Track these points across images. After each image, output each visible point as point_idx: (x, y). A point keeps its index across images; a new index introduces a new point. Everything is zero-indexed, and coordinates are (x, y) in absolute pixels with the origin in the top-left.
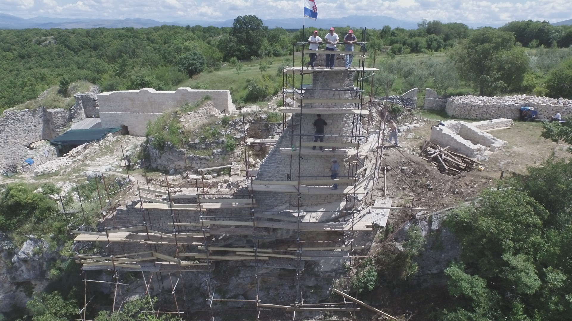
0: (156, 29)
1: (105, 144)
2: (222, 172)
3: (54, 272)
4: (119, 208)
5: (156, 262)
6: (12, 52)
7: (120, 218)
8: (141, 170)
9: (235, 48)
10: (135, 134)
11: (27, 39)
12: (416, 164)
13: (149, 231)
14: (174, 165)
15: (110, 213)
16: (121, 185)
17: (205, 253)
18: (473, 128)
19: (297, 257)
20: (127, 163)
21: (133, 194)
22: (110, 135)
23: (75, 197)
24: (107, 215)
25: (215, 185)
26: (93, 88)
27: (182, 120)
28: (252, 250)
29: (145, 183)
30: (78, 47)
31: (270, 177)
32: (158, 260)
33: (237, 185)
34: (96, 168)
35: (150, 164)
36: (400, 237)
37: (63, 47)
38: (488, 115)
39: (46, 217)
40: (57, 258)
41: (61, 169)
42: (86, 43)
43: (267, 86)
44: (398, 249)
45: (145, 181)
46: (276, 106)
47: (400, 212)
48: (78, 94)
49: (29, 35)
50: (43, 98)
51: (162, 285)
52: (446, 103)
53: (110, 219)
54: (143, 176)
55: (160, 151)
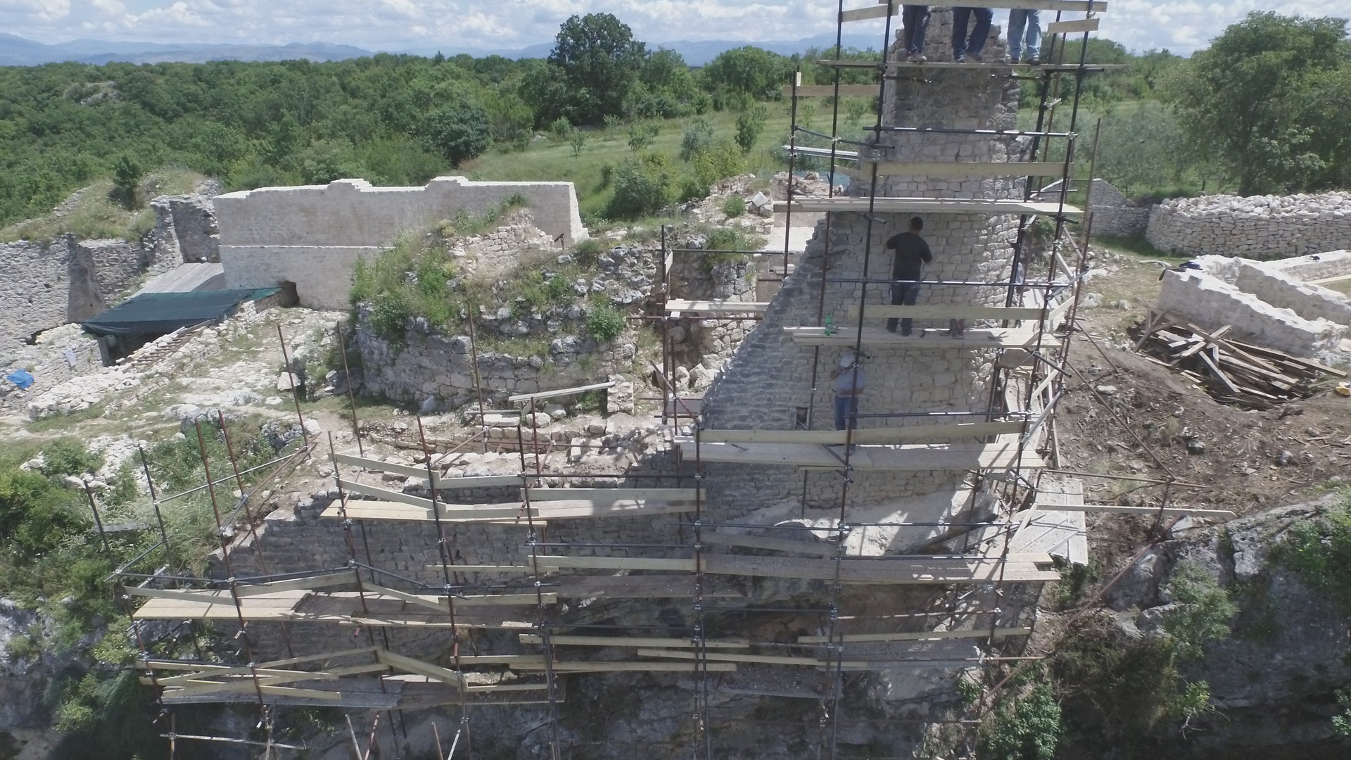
0: (364, 63)
1: (235, 331)
2: (579, 406)
3: (72, 712)
4: (272, 516)
5: (386, 677)
6: (12, 119)
7: (277, 547)
8: (337, 400)
9: (565, 96)
10: (315, 303)
11: (49, 89)
12: (1139, 376)
13: (365, 585)
14: (434, 385)
15: (245, 530)
16: (278, 445)
17: (541, 652)
18: (1280, 276)
19: (824, 664)
20: (297, 383)
21: (313, 472)
22: (248, 305)
23: (141, 481)
24: (236, 535)
25: (564, 442)
26: (203, 187)
27: (457, 253)
28: (687, 643)
29: (349, 439)
30: (175, 106)
31: (743, 418)
32: (392, 671)
33: (638, 444)
34: (208, 397)
35: (362, 384)
36: (1120, 593)
37: (138, 106)
38: (1283, 244)
39: (52, 547)
40: (86, 666)
41: (108, 400)
42: (194, 98)
43: (665, 177)
44: (1123, 633)
45: (349, 432)
46: (722, 216)
47: (1111, 519)
48: (163, 200)
49: (54, 78)
50: (68, 210)
51: (403, 742)
52: (1147, 217)
53: (244, 550)
54: (343, 416)
55: (392, 342)
